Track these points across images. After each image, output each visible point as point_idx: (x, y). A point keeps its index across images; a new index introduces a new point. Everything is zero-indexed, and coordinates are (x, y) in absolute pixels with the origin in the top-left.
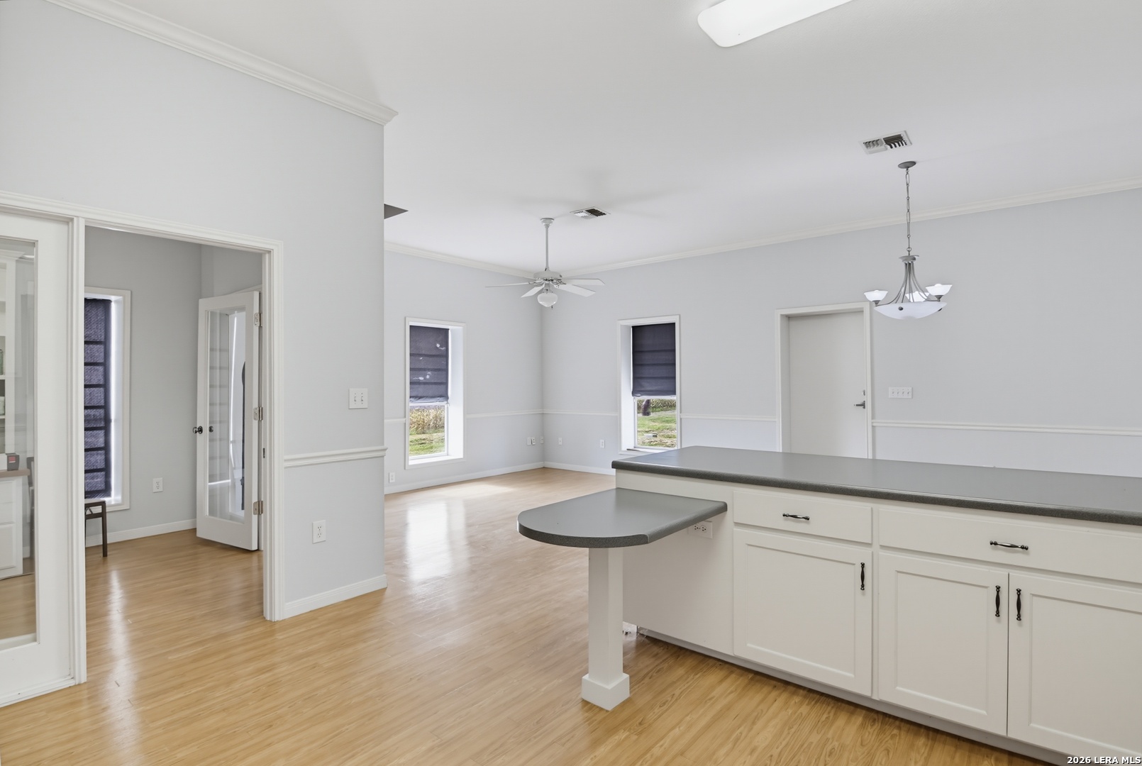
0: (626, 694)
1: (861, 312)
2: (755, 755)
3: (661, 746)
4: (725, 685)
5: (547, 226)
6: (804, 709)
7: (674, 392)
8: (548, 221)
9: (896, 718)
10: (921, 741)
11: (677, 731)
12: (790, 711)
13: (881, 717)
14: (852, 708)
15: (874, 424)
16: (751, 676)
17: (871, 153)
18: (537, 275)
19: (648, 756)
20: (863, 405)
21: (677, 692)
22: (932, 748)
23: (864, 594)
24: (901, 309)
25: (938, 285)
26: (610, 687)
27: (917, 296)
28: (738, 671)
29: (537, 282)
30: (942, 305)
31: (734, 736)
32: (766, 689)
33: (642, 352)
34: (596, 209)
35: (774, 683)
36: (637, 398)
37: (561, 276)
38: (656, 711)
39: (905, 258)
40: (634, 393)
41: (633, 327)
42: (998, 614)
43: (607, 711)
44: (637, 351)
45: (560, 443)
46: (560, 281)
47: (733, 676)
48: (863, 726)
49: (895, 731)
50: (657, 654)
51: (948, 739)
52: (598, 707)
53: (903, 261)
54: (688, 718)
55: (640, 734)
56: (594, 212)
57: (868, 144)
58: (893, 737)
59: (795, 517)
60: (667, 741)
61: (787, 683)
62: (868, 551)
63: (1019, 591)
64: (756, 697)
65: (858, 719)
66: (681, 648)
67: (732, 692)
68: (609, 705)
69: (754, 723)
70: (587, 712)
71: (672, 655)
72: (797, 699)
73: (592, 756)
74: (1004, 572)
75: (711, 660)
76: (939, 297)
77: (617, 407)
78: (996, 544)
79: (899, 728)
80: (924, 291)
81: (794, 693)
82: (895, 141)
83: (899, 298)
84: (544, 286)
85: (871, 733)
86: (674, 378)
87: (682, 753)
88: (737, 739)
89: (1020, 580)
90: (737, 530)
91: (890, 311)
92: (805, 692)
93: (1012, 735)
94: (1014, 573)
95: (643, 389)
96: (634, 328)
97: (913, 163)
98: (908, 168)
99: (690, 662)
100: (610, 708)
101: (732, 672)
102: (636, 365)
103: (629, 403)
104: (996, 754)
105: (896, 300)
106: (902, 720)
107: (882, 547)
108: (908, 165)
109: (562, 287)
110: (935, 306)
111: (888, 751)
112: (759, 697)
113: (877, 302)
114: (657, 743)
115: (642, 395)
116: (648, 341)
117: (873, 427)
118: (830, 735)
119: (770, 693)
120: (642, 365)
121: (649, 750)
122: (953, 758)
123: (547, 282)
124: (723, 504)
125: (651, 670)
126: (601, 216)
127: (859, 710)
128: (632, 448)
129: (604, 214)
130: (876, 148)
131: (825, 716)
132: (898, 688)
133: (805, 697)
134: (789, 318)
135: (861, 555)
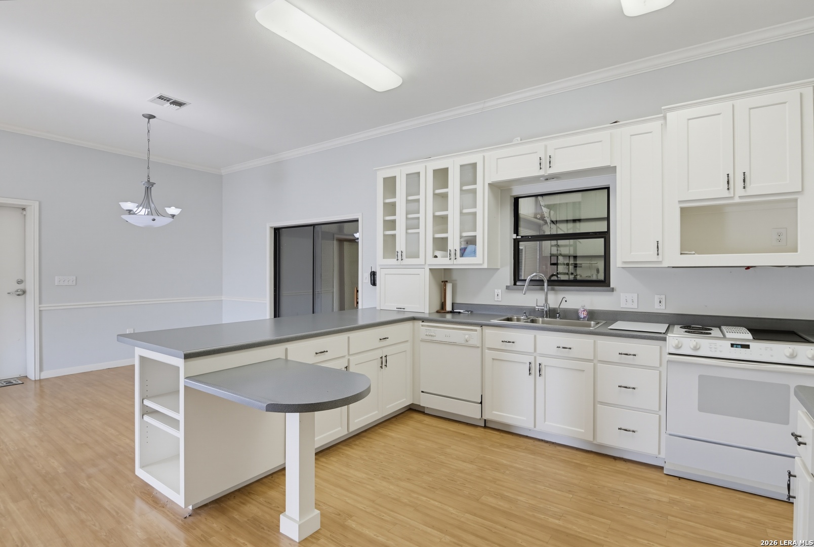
2: (375, 479)
3: (364, 507)
6: (332, 459)
12: (335, 463)
42: (382, 368)
54: (335, 496)
55: (348, 515)
57: (161, 97)
62: (346, 359)
63: (386, 356)
65: (346, 448)
74: (381, 350)
82: (178, 104)
94: (384, 349)
107: (350, 355)
132: (355, 421)
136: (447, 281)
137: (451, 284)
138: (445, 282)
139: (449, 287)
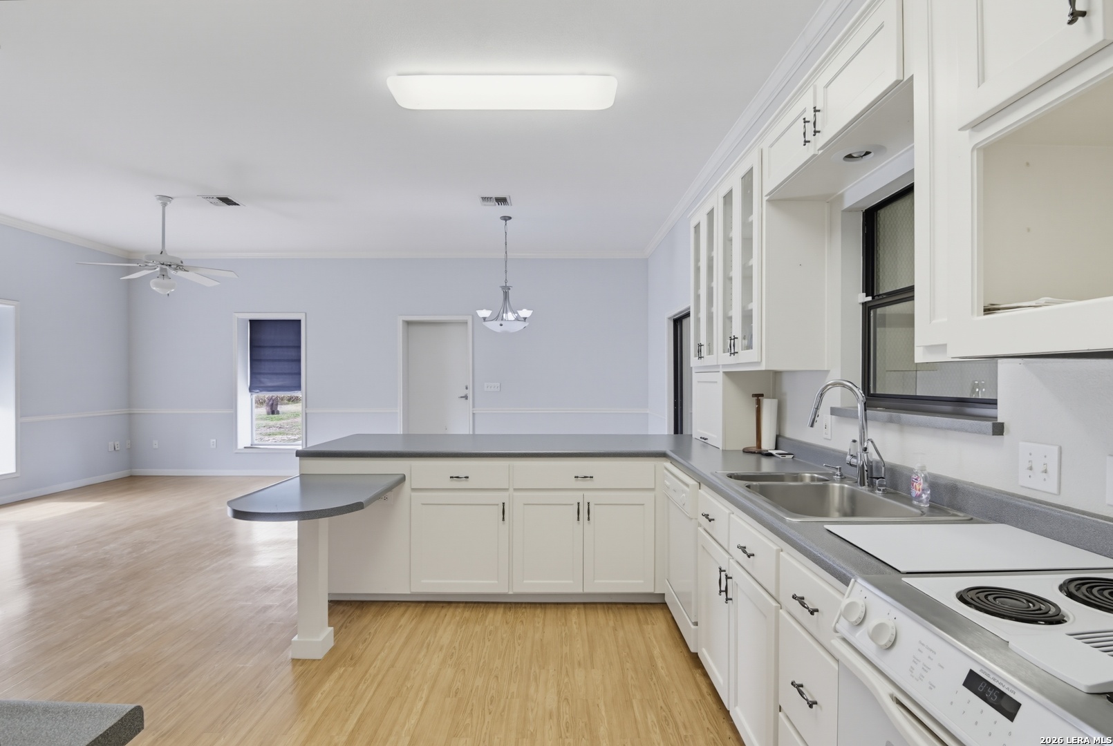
0: (331, 644)
1: (466, 323)
2: (444, 651)
3: (375, 667)
4: (407, 615)
5: (164, 205)
6: (467, 614)
7: (298, 387)
8: (165, 200)
9: (522, 603)
10: (539, 611)
11: (383, 654)
12: (458, 618)
13: (514, 605)
14: (495, 605)
15: (474, 412)
16: (423, 605)
17: (485, 205)
18: (150, 257)
19: (368, 675)
20: (466, 397)
21: (372, 631)
22: (545, 613)
23: (504, 524)
24: (501, 325)
25: (524, 310)
26: (321, 639)
27: (510, 316)
28: (413, 604)
29: (150, 264)
30: (526, 324)
31: (425, 645)
32: (437, 611)
33: (260, 347)
34: (230, 198)
35: (441, 605)
36: (255, 395)
37: (182, 262)
38: (361, 647)
39: (503, 288)
40: (251, 389)
41: (250, 321)
42: (578, 520)
43: (319, 660)
44: (255, 346)
45: (156, 447)
46: (179, 267)
47: (411, 609)
48: (504, 613)
49: (524, 610)
50: (344, 611)
51: (553, 606)
52: (309, 660)
53: (503, 289)
54: (387, 644)
55: (355, 664)
56: (227, 201)
57: (484, 199)
58: (523, 614)
59: (457, 477)
60: (378, 663)
61: (450, 603)
62: (506, 494)
63: (589, 503)
64: (432, 616)
65: (501, 611)
66: (362, 602)
67: (413, 619)
68: (319, 655)
69: (436, 632)
70: (301, 666)
71: (357, 608)
72: (459, 610)
73: (321, 691)
74: (581, 493)
75: (390, 603)
76: (525, 319)
77: (233, 404)
78: (577, 477)
79: (525, 608)
80: (514, 312)
81: (457, 607)
82: (502, 201)
83: (497, 317)
84: (158, 269)
85: (510, 615)
86: (299, 374)
87: (392, 666)
88: (429, 645)
89: (590, 496)
90: (414, 494)
91: (494, 326)
92: (464, 605)
93: (587, 590)
94: (586, 493)
95: (262, 385)
96: (252, 322)
97: (510, 218)
98: (506, 220)
99: (373, 609)
100: (320, 657)
101: (409, 606)
102: (254, 360)
103: (245, 401)
104: (577, 606)
105: (496, 319)
106: (525, 603)
107: (515, 490)
108: (507, 218)
109: (180, 273)
110: (520, 326)
111: (522, 622)
112: (433, 617)
113: (484, 319)
114: (370, 666)
115: (261, 391)
116: (267, 336)
117: (473, 414)
118: (487, 623)
119: (440, 612)
120: (260, 360)
121: (366, 672)
122: (557, 614)
123: (164, 267)
124: (402, 476)
125: (344, 622)
126: (234, 206)
127: (500, 605)
128: (249, 445)
129: (238, 205)
130: (489, 203)
131: (481, 614)
132: (525, 581)
133: (465, 607)
134: (408, 323)
135: (500, 497)
136: (762, 395)
137: (775, 402)
138: (758, 397)
139: (768, 406)
